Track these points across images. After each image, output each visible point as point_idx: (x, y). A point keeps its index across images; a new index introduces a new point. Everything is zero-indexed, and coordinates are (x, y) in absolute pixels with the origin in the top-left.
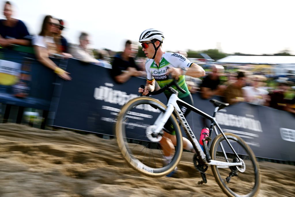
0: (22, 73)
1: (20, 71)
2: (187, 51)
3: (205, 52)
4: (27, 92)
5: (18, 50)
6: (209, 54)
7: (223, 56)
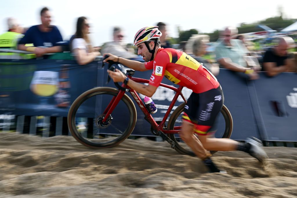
0: (60, 82)
1: (58, 80)
2: (239, 26)
3: (263, 23)
4: (68, 101)
5: (53, 58)
6: (267, 24)
7: (290, 23)
